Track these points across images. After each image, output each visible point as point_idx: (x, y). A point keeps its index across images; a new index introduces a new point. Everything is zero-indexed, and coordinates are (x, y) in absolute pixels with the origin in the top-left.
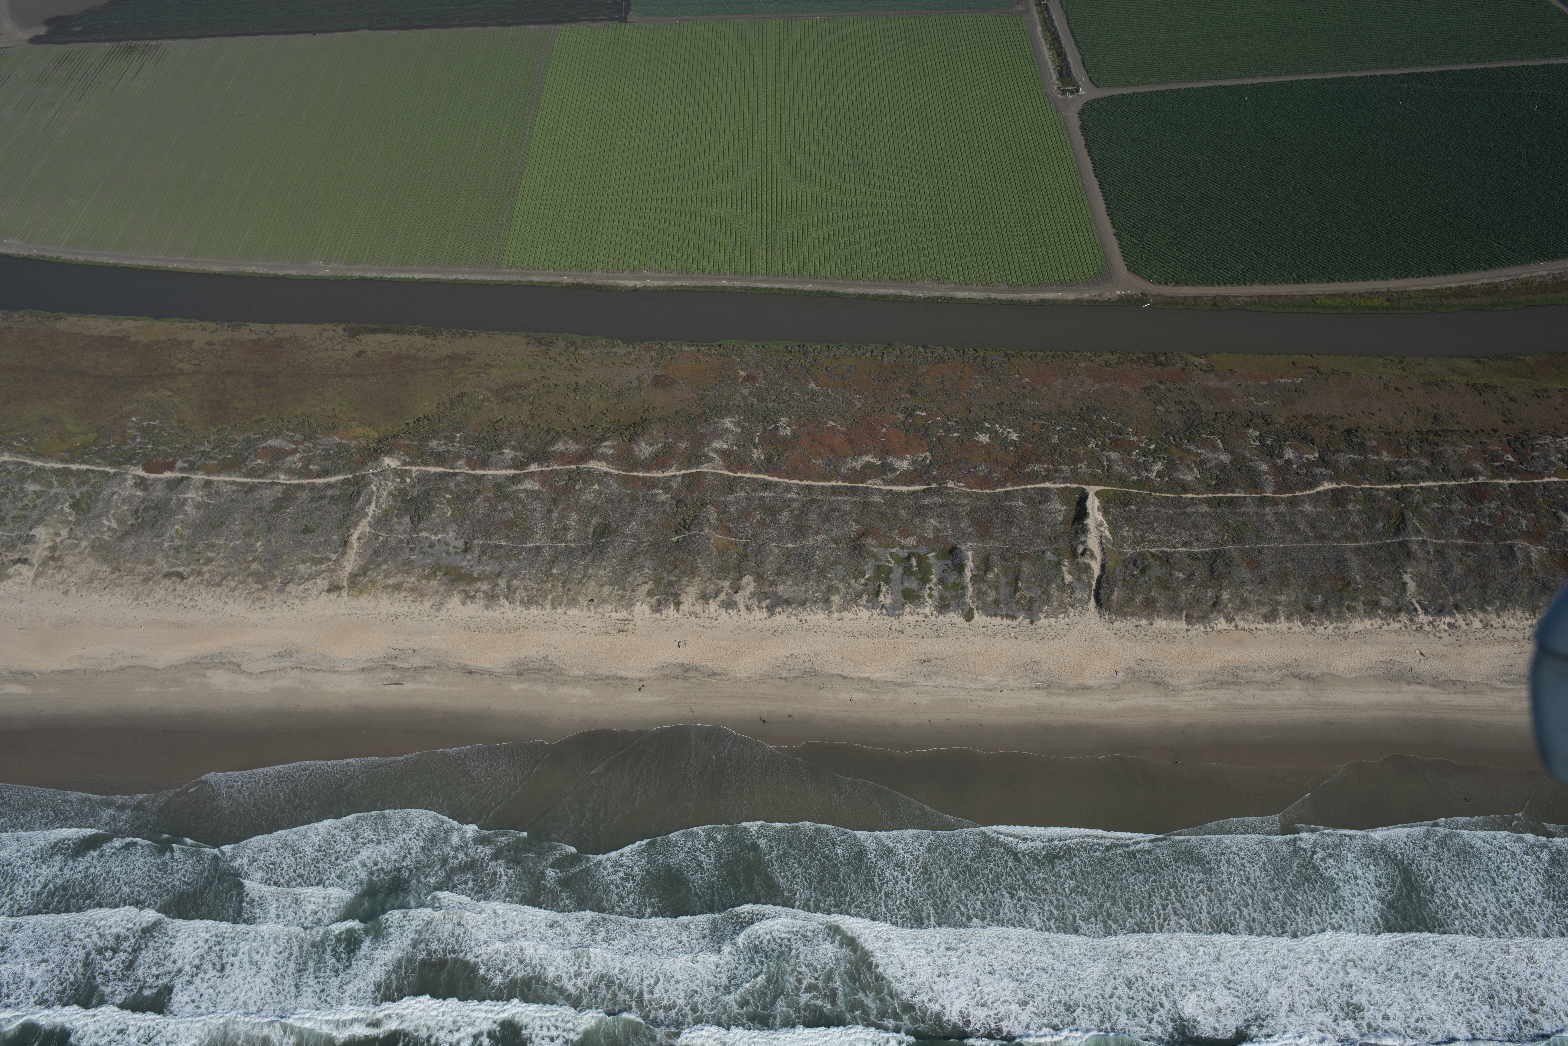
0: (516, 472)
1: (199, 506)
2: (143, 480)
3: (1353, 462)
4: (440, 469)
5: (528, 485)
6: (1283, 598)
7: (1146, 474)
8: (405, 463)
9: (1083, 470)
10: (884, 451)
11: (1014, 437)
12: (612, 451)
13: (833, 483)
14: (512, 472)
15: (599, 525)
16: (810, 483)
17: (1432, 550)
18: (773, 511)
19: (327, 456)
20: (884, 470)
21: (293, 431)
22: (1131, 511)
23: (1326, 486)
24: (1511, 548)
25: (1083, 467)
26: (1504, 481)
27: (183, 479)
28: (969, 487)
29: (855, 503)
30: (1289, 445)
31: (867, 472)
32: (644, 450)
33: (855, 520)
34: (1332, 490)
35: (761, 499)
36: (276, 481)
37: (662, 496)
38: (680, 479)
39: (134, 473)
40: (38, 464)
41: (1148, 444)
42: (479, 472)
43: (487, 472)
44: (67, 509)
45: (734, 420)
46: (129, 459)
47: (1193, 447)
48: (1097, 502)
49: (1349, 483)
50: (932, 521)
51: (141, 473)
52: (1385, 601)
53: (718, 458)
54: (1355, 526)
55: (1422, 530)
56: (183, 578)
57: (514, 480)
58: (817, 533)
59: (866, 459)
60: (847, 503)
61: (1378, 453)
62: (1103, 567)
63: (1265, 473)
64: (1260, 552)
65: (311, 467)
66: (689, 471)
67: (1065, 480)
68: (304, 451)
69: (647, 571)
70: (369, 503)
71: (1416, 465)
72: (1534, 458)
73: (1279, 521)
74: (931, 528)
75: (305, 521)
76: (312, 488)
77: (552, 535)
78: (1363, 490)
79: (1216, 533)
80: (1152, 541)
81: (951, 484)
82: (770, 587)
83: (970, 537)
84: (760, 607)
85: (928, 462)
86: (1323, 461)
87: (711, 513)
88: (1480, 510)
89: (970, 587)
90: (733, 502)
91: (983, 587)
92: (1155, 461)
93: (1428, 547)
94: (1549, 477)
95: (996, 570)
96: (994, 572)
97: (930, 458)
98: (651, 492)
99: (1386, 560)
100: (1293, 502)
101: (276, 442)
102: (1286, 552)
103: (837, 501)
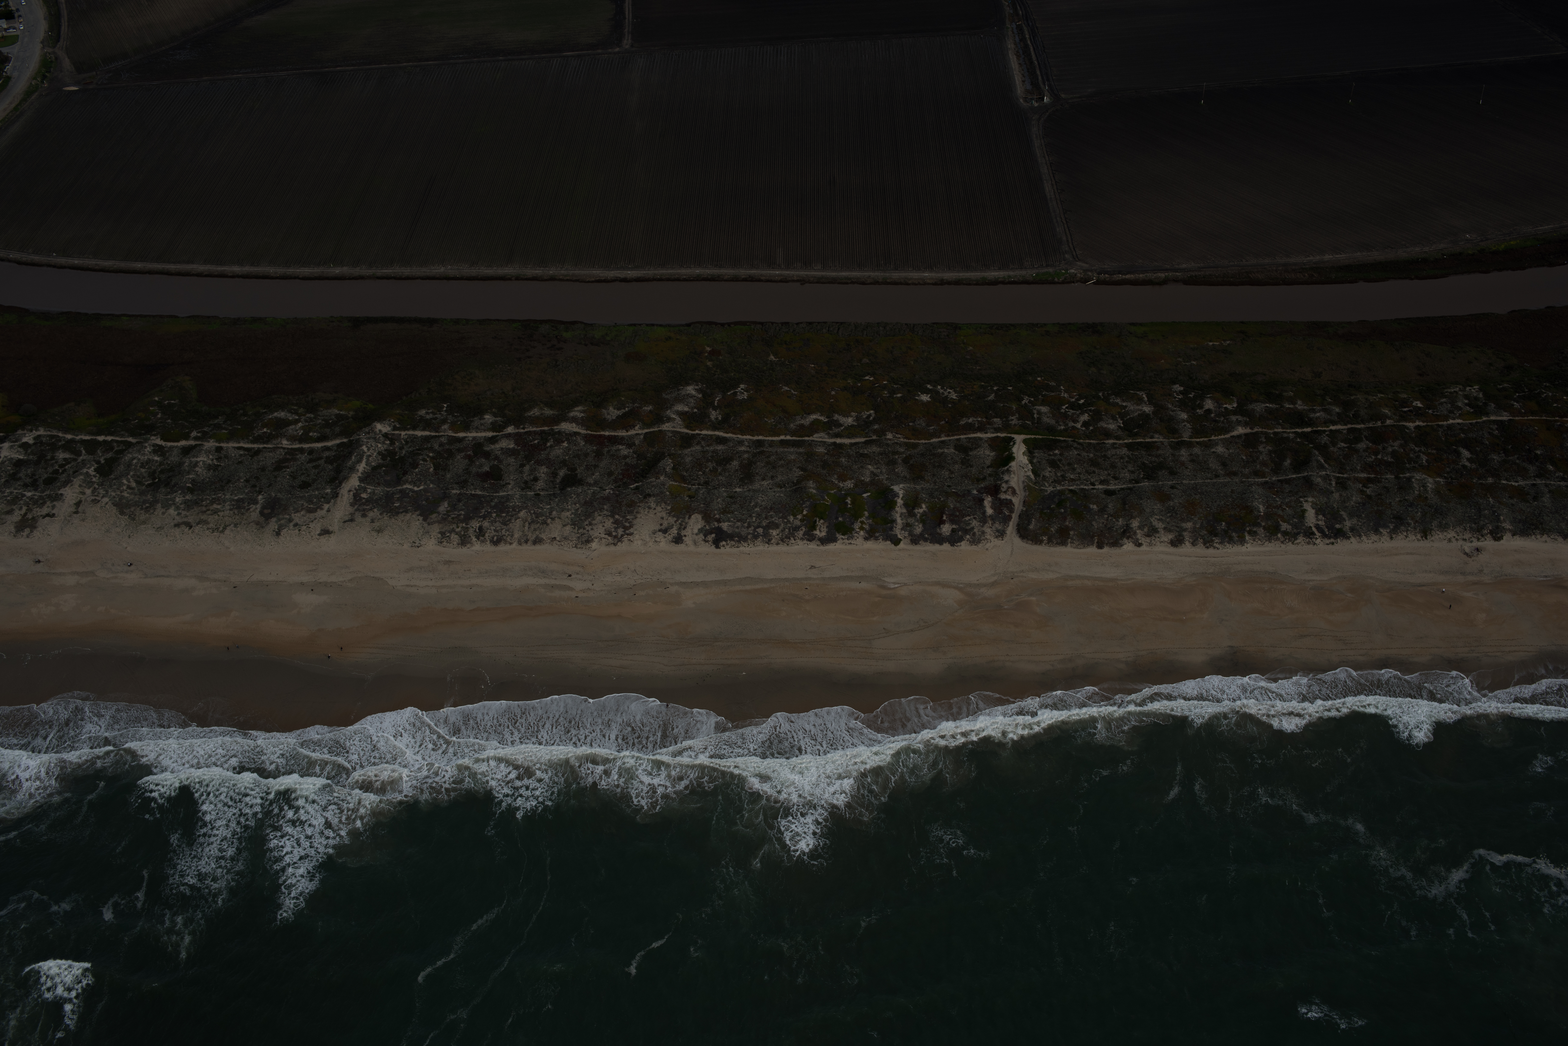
0: (495, 434)
1: (209, 467)
2: (160, 447)
3: (1269, 411)
4: (427, 433)
5: (504, 444)
6: (1189, 525)
7: (1073, 424)
8: (395, 428)
9: (1013, 422)
10: (831, 410)
11: (954, 396)
12: (582, 415)
13: (782, 437)
14: (490, 434)
15: (566, 476)
16: (760, 438)
17: (1333, 483)
18: (724, 461)
19: (326, 425)
20: (830, 426)
21: (297, 405)
22: (1055, 455)
23: (1240, 430)
24: (1409, 479)
25: (1014, 420)
26: (1411, 424)
27: (196, 446)
28: (906, 438)
29: (800, 453)
30: (1210, 397)
31: (814, 427)
32: (612, 413)
33: (798, 467)
34: (1246, 435)
35: (715, 452)
36: (279, 446)
37: (624, 451)
38: (642, 437)
39: (153, 442)
40: (69, 436)
41: (1079, 400)
42: (461, 435)
43: (469, 434)
44: (91, 471)
45: (696, 387)
46: (149, 431)
47: (1118, 401)
48: (1023, 448)
49: (1263, 428)
50: (870, 467)
51: (159, 442)
52: (1284, 526)
53: (678, 419)
54: (1265, 464)
55: (1326, 466)
56: (191, 527)
57: (493, 440)
58: (763, 479)
59: (814, 417)
60: (792, 454)
61: (1294, 403)
62: (1024, 503)
63: (1184, 421)
64: (1172, 487)
65: (311, 434)
66: (652, 430)
67: (997, 430)
68: (306, 421)
69: (605, 512)
70: (359, 461)
71: (1327, 411)
72: (1442, 404)
73: (1192, 461)
74: (868, 473)
75: (303, 478)
76: (311, 451)
77: (523, 485)
78: (1275, 434)
79: (1133, 472)
80: (1073, 480)
81: (890, 436)
82: (716, 524)
83: (904, 480)
84: (706, 541)
85: (871, 418)
86: (1240, 410)
87: (668, 464)
88: (1384, 448)
89: (899, 521)
90: (689, 454)
91: (911, 520)
92: (1082, 413)
93: (1330, 480)
94: (1454, 419)
95: (924, 506)
96: (921, 508)
97: (873, 415)
98: (614, 448)
99: (1290, 491)
100: (1207, 445)
101: (282, 414)
102: (1196, 487)
103: (784, 452)
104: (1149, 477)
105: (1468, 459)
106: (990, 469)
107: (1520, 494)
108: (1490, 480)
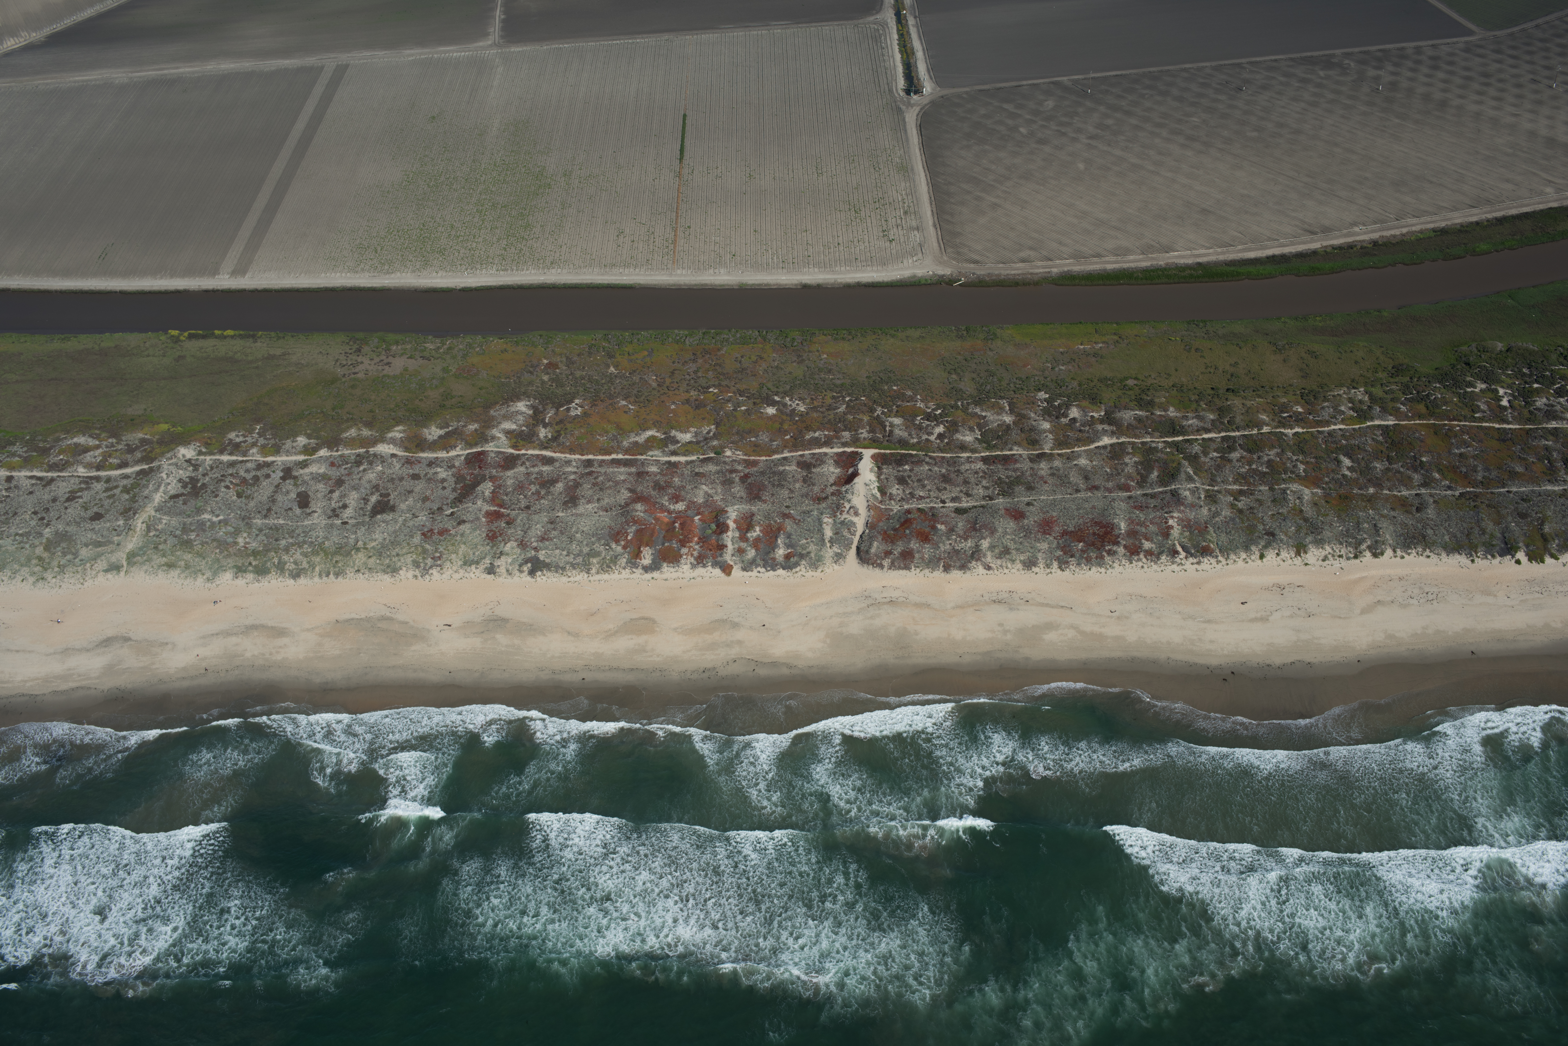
0: (306, 457)
3: (1139, 419)
4: (234, 458)
5: (314, 469)
6: (1044, 545)
7: (927, 437)
8: (200, 453)
9: (863, 436)
10: (667, 424)
12: (402, 435)
13: (614, 456)
14: (301, 458)
15: (379, 502)
16: (591, 457)
17: (1203, 496)
18: (548, 483)
19: (128, 451)
20: (665, 443)
21: (99, 429)
22: (905, 470)
23: (1106, 441)
24: (1284, 491)
25: (864, 433)
26: (1289, 431)
28: (746, 455)
29: (629, 474)
30: (1076, 406)
31: (649, 445)
32: (433, 433)
33: (628, 489)
34: (1111, 445)
35: (540, 473)
36: (76, 474)
37: (442, 473)
38: (463, 458)
41: (936, 409)
42: (270, 459)
43: (279, 459)
45: (528, 403)
47: (978, 410)
48: (870, 464)
49: (1130, 438)
50: (704, 487)
52: (1147, 545)
53: (504, 438)
54: (1130, 477)
55: (1196, 477)
57: (304, 465)
58: (589, 502)
59: (650, 433)
60: (621, 473)
61: (1166, 410)
62: (867, 524)
63: (1045, 431)
64: (1028, 504)
65: (110, 461)
66: (474, 450)
67: (845, 445)
68: (107, 447)
70: (157, 490)
71: (1200, 418)
72: (1323, 408)
73: (1053, 475)
74: (702, 493)
75: (95, 509)
76: (108, 480)
77: (330, 513)
78: (1143, 443)
79: (987, 488)
80: (921, 498)
81: (728, 453)
82: (533, 553)
83: (740, 500)
84: (521, 572)
85: (711, 434)
86: (1109, 419)
87: (487, 488)
88: (1259, 458)
89: (730, 547)
90: (510, 477)
91: (743, 545)
92: (937, 425)
93: (1199, 494)
94: (1335, 424)
95: (758, 529)
96: (755, 531)
97: (714, 430)
98: (433, 471)
99: (1155, 506)
100: (1069, 458)
101: (81, 440)
102: (1054, 503)
103: (613, 473)
104: (1004, 493)
105: (1348, 468)
106: (834, 488)
107: (1403, 504)
108: (1371, 490)
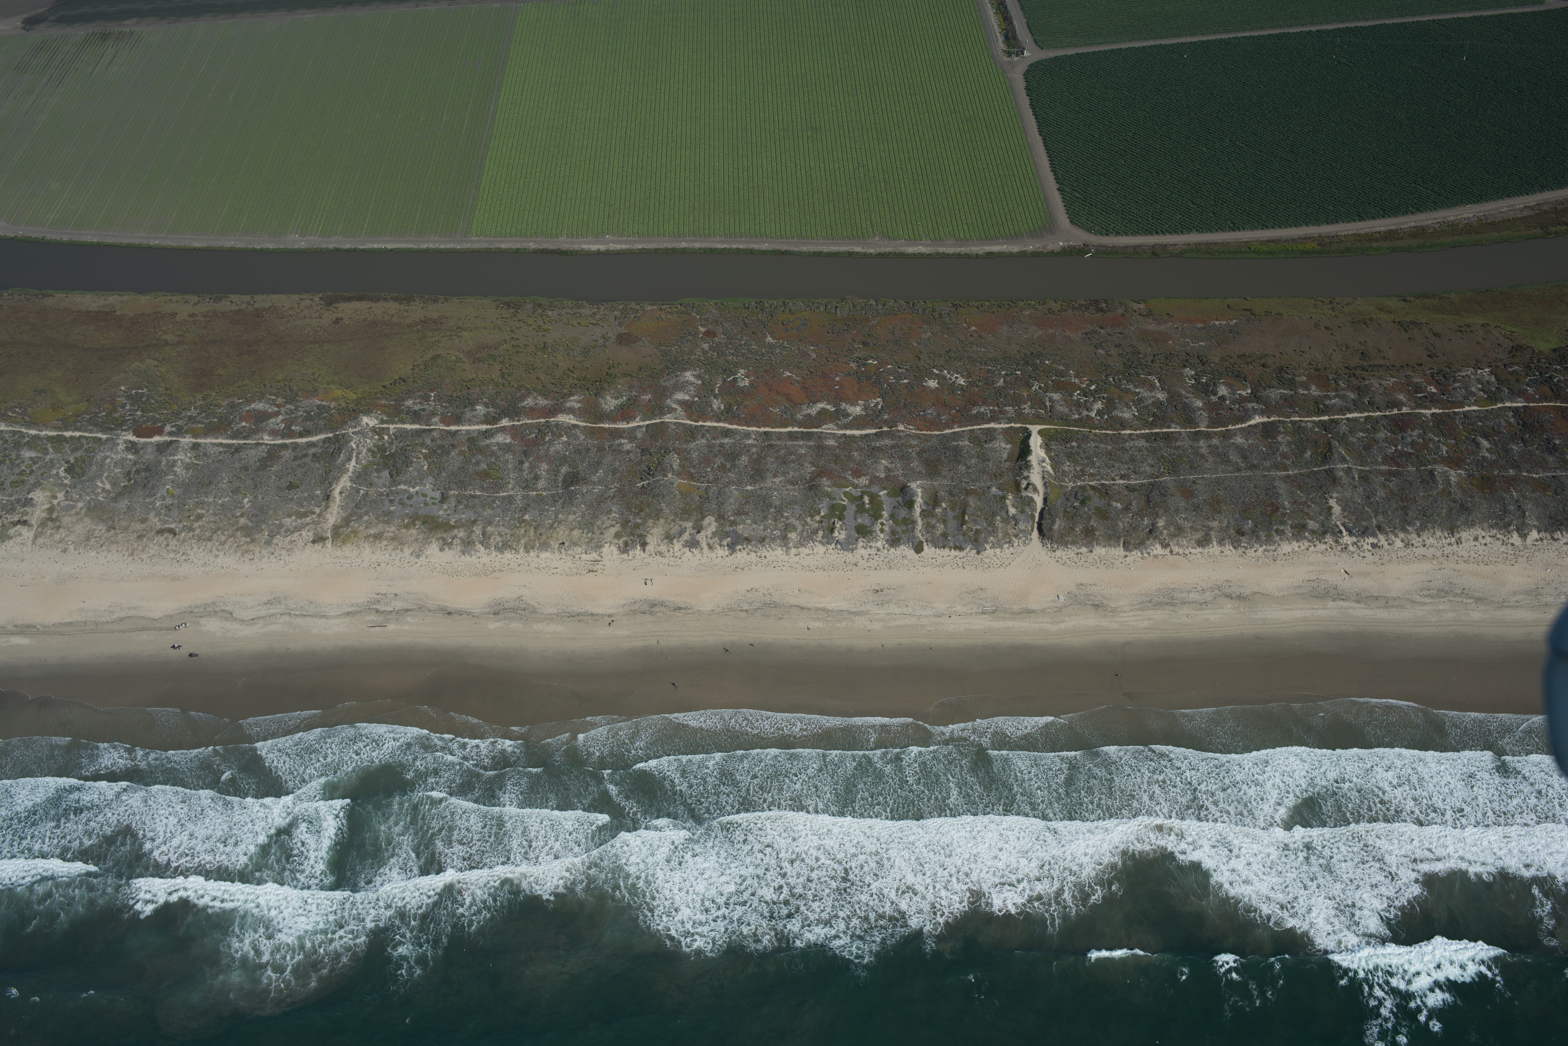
0: (489, 427)
1: (187, 467)
2: (133, 444)
3: (1284, 397)
4: (416, 427)
5: (500, 438)
6: (1215, 524)
7: (1087, 413)
8: (382, 422)
9: (1026, 411)
10: (838, 398)
11: (962, 381)
12: (579, 405)
13: (789, 429)
14: (484, 427)
15: (568, 474)
16: (767, 429)
17: (1356, 476)
18: (732, 456)
19: (309, 418)
20: (837, 416)
21: (275, 395)
22: (1072, 447)
23: (1258, 420)
24: (1431, 472)
25: (1026, 408)
26: (1427, 411)
27: (171, 442)
28: (918, 429)
29: (810, 447)
30: (1223, 383)
31: (823, 417)
32: (610, 403)
33: (811, 463)
34: (1262, 423)
35: (722, 445)
36: (261, 442)
37: (627, 445)
38: (644, 429)
39: (125, 438)
40: (33, 432)
41: (1089, 386)
42: (453, 428)
43: (461, 428)
44: (62, 473)
45: (695, 373)
46: (120, 424)
47: (1131, 387)
48: (1040, 440)
49: (1279, 416)
50: (884, 462)
51: (132, 438)
52: (1311, 524)
53: (680, 409)
54: (1284, 456)
55: (1348, 458)
56: (175, 534)
57: (487, 434)
58: (775, 476)
59: (820, 406)
60: (802, 447)
61: (1307, 388)
62: (1045, 500)
63: (1200, 409)
64: (1194, 482)
65: (293, 428)
66: (653, 422)
67: (1010, 420)
68: (286, 413)
69: (614, 515)
70: (349, 459)
71: (1343, 398)
72: (1455, 389)
73: (1212, 453)
74: (882, 468)
75: (289, 478)
76: (295, 448)
77: (524, 485)
78: (1292, 422)
79: (1153, 466)
80: (1092, 475)
81: (901, 427)
82: (730, 527)
83: (919, 475)
84: (721, 546)
85: (880, 407)
86: (1255, 397)
87: (674, 460)
88: (1403, 438)
89: (919, 521)
90: (695, 449)
91: (931, 521)
92: (1095, 401)
93: (1353, 474)
94: (1469, 406)
95: (944, 505)
97: (881, 404)
98: (617, 442)
99: (1314, 486)
100: (1226, 435)
102: (1218, 481)
103: (793, 446)
104: (1170, 471)
105: (1488, 450)
106: (1009, 464)
107: (1542, 486)
108: (1511, 472)
